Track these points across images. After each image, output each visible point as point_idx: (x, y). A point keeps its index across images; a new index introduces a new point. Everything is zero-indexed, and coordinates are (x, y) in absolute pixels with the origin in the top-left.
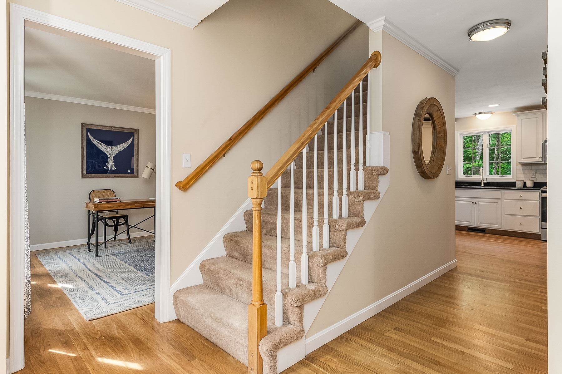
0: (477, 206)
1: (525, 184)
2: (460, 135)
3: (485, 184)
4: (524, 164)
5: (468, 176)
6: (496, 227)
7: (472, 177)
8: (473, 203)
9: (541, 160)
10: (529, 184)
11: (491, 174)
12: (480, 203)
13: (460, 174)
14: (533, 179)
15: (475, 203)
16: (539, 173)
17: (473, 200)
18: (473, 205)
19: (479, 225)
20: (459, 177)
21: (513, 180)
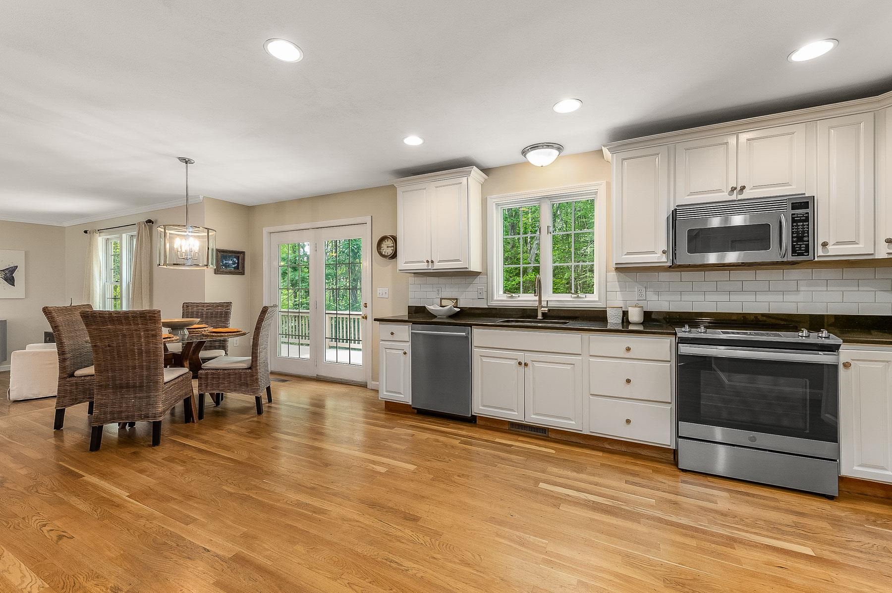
0: (529, 370)
1: (625, 314)
2: (498, 205)
3: (544, 314)
4: (621, 269)
5: (512, 297)
6: (570, 424)
7: (519, 299)
8: (520, 363)
9: (664, 259)
10: (635, 316)
11: (556, 291)
12: (537, 364)
13: (498, 291)
14: (641, 303)
15: (526, 365)
16: (652, 290)
17: (521, 357)
18: (522, 368)
19: (534, 418)
20: (495, 299)
21: (600, 305)
